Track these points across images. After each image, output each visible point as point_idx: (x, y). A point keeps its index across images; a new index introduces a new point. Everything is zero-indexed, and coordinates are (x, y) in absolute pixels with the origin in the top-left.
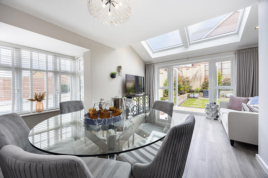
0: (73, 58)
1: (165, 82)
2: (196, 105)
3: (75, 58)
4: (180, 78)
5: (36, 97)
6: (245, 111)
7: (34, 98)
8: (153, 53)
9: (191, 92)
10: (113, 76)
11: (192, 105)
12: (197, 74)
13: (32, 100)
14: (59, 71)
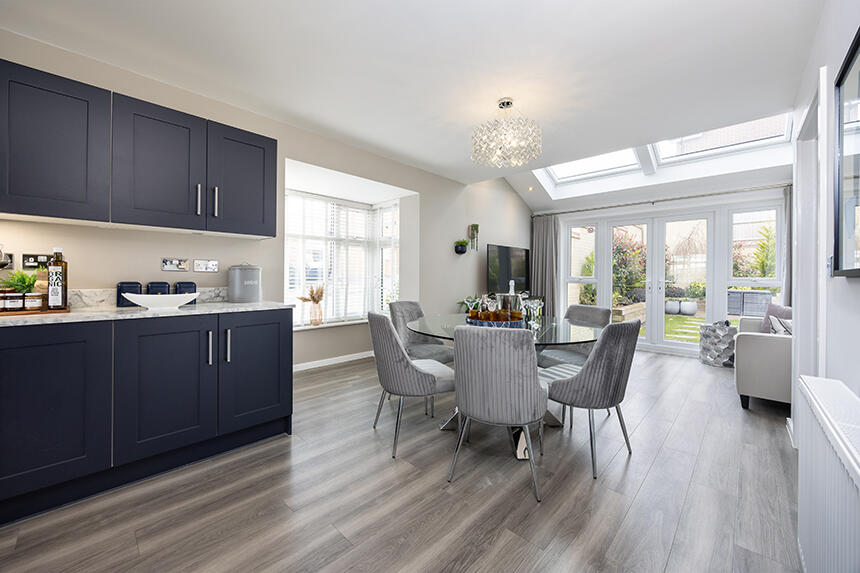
0: (369, 207)
1: (585, 261)
2: (685, 333)
3: (374, 208)
4: (634, 251)
5: (312, 292)
6: (776, 332)
7: (308, 297)
8: (556, 185)
9: (674, 296)
10: (460, 249)
11: (672, 332)
12: (694, 237)
13: (305, 300)
14: (343, 237)
